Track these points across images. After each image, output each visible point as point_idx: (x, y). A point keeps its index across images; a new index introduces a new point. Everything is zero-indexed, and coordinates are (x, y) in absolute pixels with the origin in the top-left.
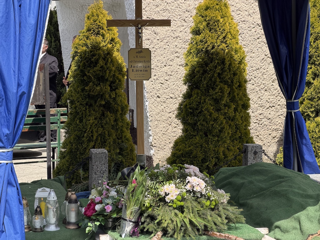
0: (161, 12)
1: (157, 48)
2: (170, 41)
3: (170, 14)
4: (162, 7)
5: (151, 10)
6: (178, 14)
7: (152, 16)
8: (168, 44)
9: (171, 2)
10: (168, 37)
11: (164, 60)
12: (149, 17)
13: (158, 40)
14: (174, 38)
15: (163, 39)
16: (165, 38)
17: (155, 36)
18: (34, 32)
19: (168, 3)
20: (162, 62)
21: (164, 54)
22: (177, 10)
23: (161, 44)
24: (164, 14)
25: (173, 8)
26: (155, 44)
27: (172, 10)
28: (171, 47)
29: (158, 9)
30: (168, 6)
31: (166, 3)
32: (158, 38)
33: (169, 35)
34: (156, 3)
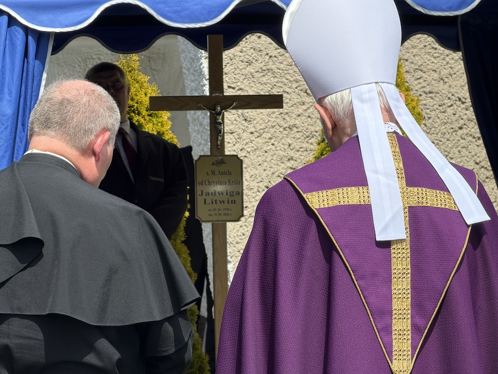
0: (257, 75)
1: (249, 150)
2: (276, 135)
3: (276, 80)
4: (257, 65)
5: (236, 72)
6: (292, 79)
7: (239, 84)
8: (272, 141)
9: (277, 55)
10: (273, 127)
11: (264, 174)
12: (233, 86)
13: (252, 133)
14: (285, 129)
15: (262, 131)
16: (266, 130)
17: (246, 124)
18: (11, 132)
19: (271, 57)
20: (260, 179)
21: (265, 164)
22: (291, 71)
23: (258, 142)
24: (264, 79)
25: (282, 66)
26: (245, 142)
27: (281, 72)
28: (279, 148)
29: (250, 69)
30: (271, 63)
31: (267, 57)
32: (253, 130)
33: (275, 124)
34: (247, 57)
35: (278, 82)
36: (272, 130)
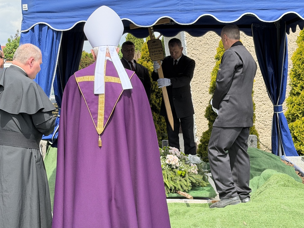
0: (203, 45)
1: (200, 69)
4: (203, 42)
5: (196, 44)
6: (215, 46)
7: (197, 48)
8: (208, 66)
9: (210, 38)
10: (208, 62)
11: (205, 77)
12: (195, 49)
13: (201, 64)
14: (212, 63)
15: (204, 63)
16: (206, 63)
17: (199, 61)
19: (208, 39)
20: (203, 79)
21: (205, 74)
22: (214, 44)
23: (203, 67)
24: (205, 46)
25: (211, 42)
26: (199, 67)
27: (211, 44)
28: (210, 69)
29: (201, 43)
30: (208, 41)
31: (207, 39)
32: (201, 63)
33: (209, 61)
34: (200, 39)
35: (210, 47)
36: (208, 63)
